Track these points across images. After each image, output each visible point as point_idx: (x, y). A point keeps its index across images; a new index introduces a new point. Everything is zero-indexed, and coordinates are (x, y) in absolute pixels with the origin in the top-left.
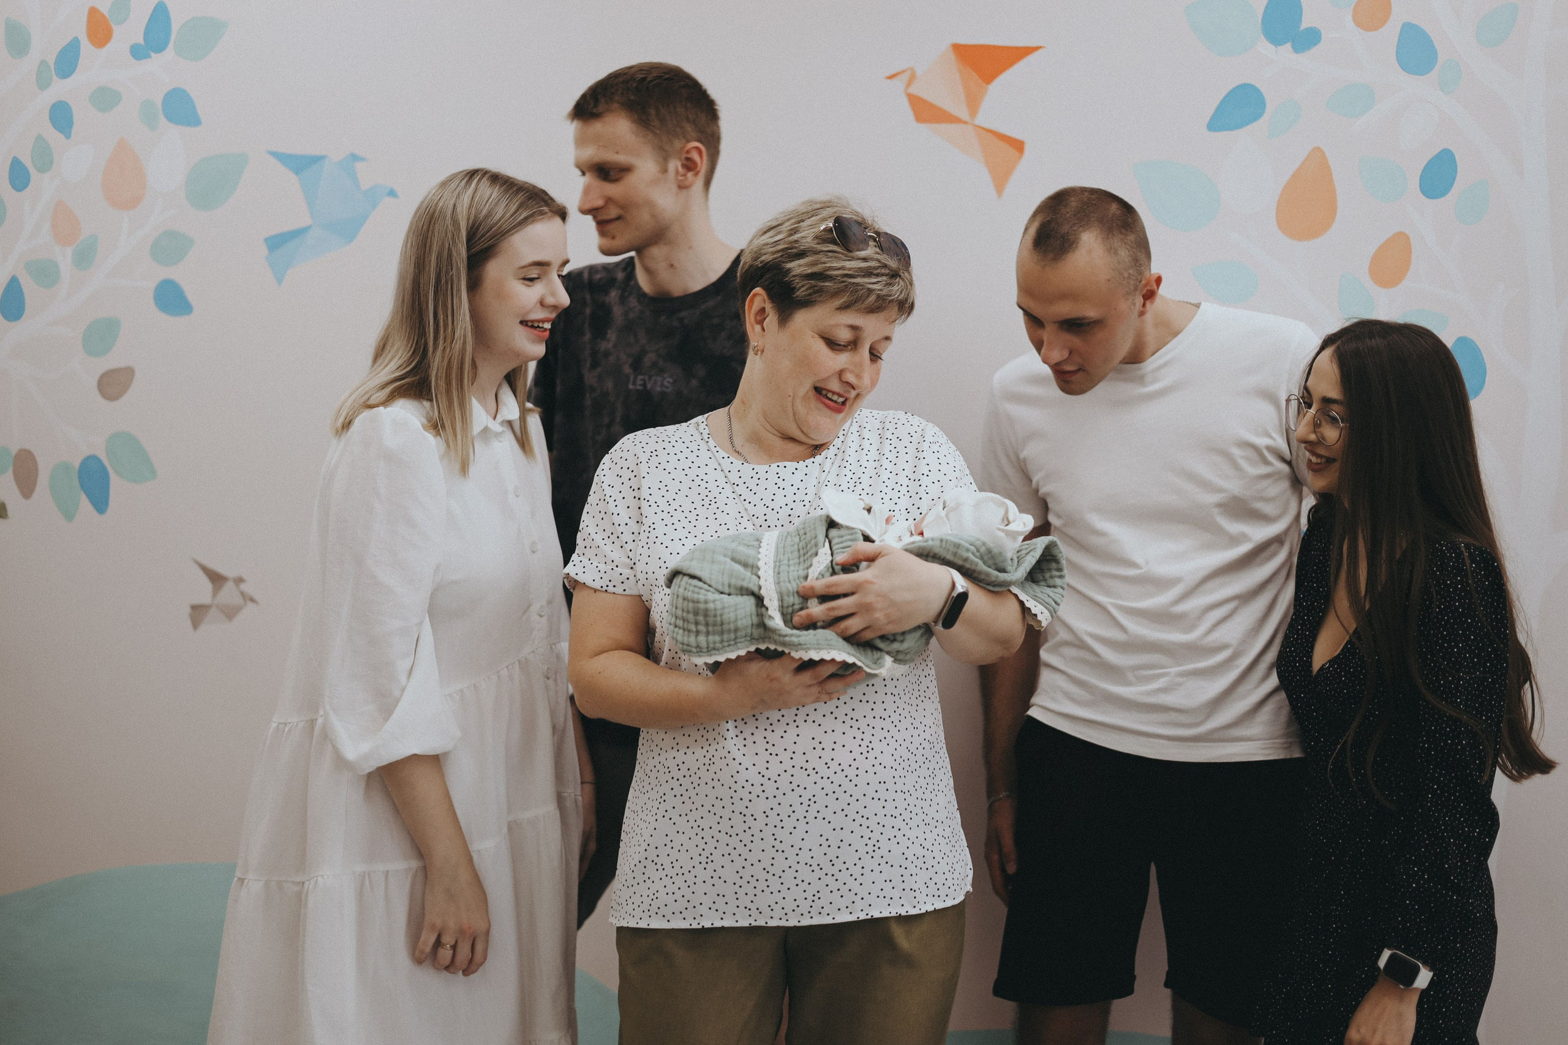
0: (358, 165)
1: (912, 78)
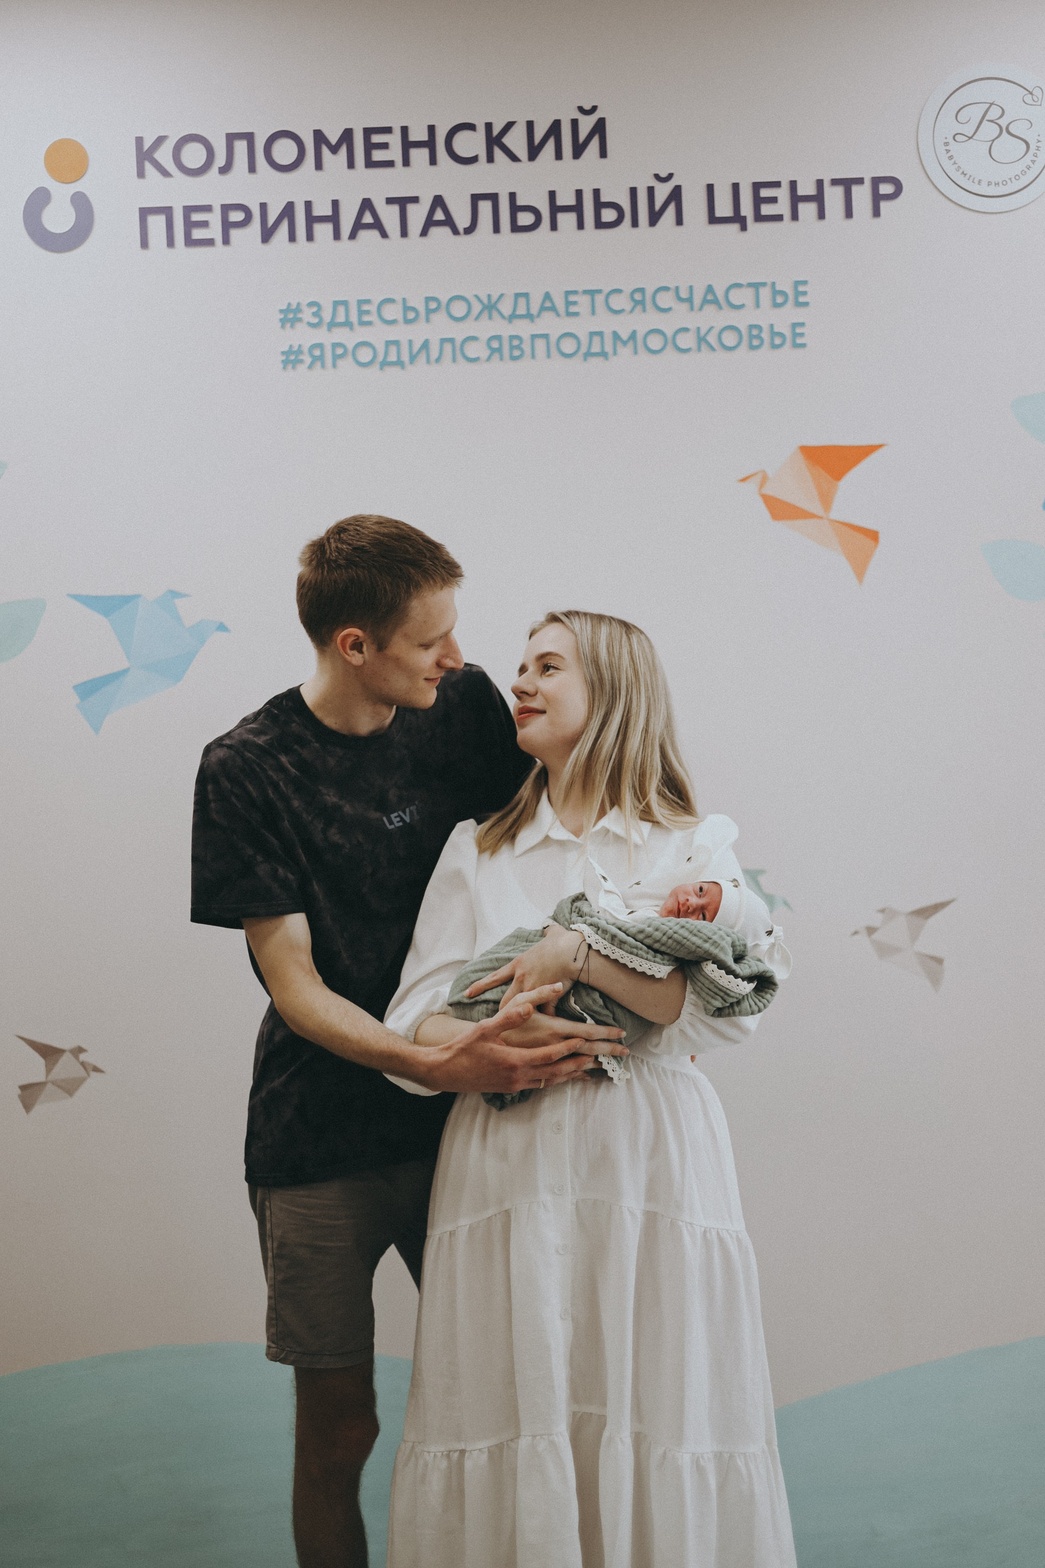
0: (178, 602)
1: (764, 479)
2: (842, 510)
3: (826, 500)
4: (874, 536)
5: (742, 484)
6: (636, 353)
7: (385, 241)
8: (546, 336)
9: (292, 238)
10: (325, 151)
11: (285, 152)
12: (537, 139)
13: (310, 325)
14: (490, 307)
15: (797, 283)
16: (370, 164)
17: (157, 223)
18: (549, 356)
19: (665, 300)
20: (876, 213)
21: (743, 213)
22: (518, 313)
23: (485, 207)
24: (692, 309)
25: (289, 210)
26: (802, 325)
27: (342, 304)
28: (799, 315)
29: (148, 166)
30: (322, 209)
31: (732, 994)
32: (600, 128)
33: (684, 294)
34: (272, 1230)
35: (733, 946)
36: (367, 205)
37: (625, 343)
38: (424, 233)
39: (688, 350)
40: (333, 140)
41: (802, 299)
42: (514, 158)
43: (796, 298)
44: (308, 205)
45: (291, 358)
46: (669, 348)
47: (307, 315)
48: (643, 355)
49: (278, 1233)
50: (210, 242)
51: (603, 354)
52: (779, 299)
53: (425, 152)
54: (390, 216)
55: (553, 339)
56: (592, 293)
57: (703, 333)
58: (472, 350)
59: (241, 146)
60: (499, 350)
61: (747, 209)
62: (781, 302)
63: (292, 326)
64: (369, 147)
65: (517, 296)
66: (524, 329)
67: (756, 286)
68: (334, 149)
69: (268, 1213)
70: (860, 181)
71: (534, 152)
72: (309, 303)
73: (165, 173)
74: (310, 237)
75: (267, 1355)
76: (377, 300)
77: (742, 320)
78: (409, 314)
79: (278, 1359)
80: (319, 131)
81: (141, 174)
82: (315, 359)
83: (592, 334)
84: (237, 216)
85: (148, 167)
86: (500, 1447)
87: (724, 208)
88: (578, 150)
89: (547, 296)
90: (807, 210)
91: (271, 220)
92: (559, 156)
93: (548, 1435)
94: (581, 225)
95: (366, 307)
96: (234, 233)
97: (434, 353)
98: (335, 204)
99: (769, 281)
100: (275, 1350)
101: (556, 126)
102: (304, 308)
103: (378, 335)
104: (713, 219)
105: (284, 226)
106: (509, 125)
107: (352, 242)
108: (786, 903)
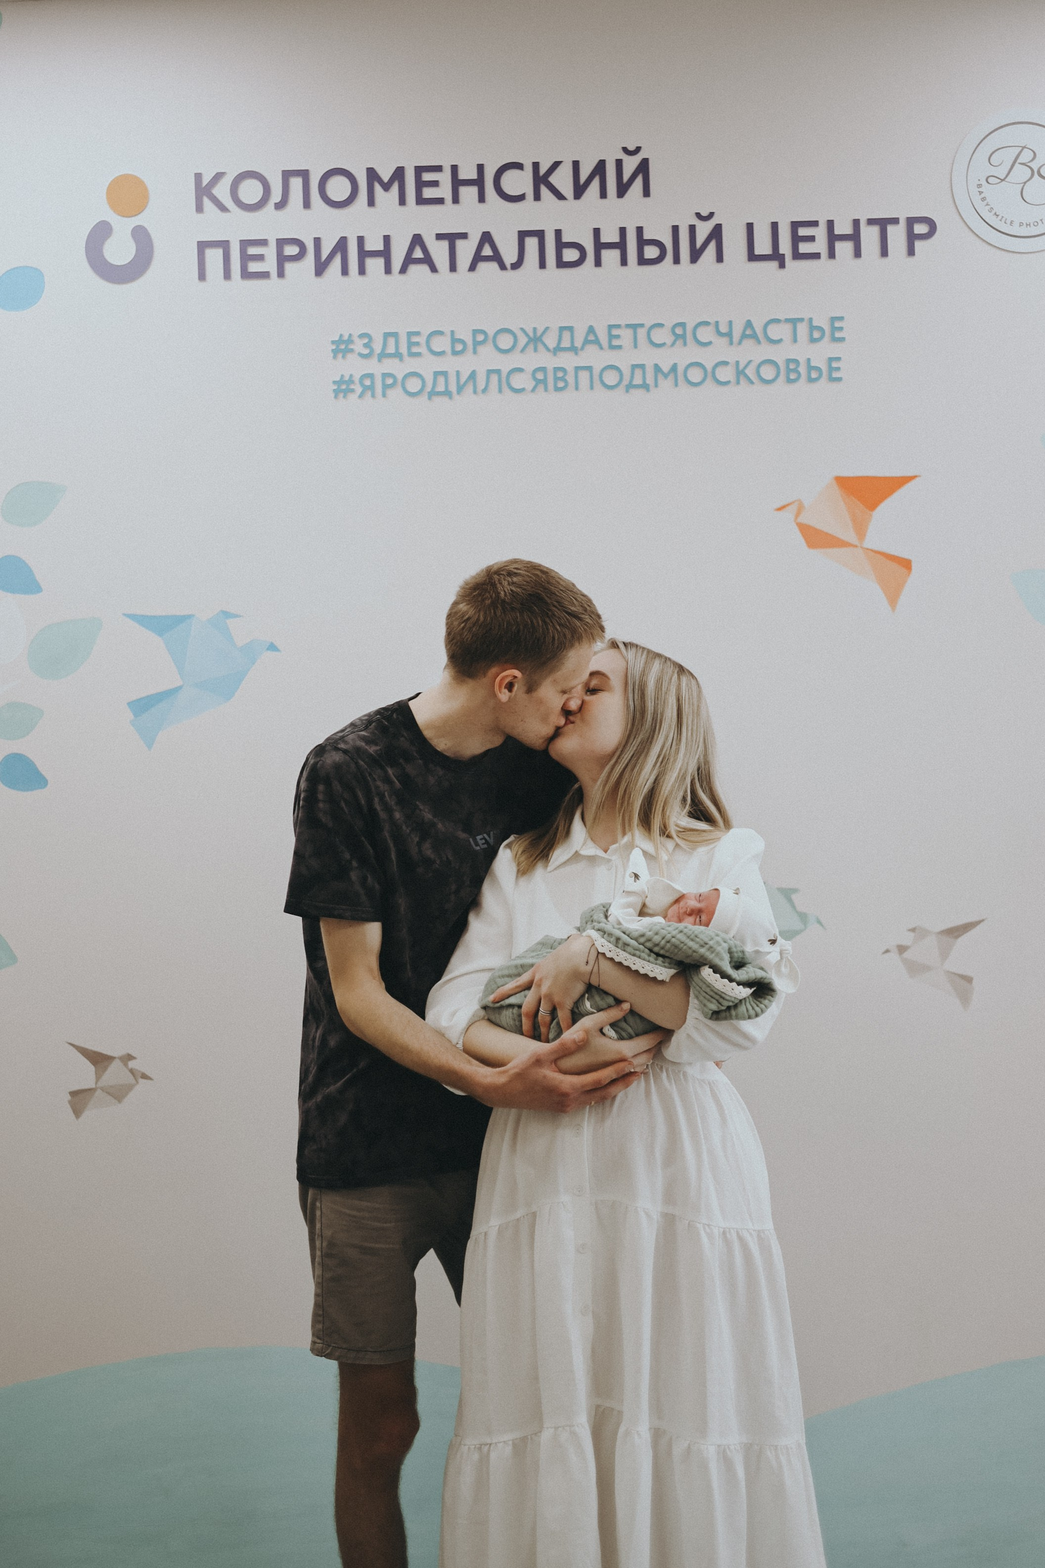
1: (800, 509)
2: (875, 539)
3: (861, 530)
4: (906, 564)
5: (779, 512)
6: (676, 385)
7: (435, 275)
8: (589, 369)
9: (345, 271)
10: (378, 188)
11: (339, 188)
12: (583, 178)
13: (361, 355)
14: (535, 340)
15: (833, 319)
16: (421, 201)
17: (214, 256)
18: (592, 388)
19: (705, 334)
20: (911, 252)
21: (781, 252)
22: (563, 345)
23: (532, 244)
24: (731, 343)
25: (341, 245)
26: (838, 359)
27: (392, 336)
28: (834, 350)
29: (206, 201)
30: (374, 244)
31: (728, 998)
32: (643, 168)
33: (724, 329)
34: (321, 1230)
35: (730, 952)
36: (417, 240)
37: (666, 376)
38: (472, 268)
39: (727, 383)
40: (386, 179)
41: (838, 335)
42: (560, 196)
43: (833, 334)
44: (361, 240)
45: (343, 388)
46: (709, 382)
47: (358, 346)
48: (684, 388)
49: (328, 1233)
50: (265, 275)
51: (645, 386)
52: (815, 334)
53: (474, 190)
54: (439, 251)
55: (596, 372)
56: (634, 327)
57: (741, 367)
58: (518, 381)
59: (296, 183)
60: (544, 382)
61: (785, 247)
62: (817, 337)
63: (344, 357)
64: (420, 185)
65: (562, 329)
66: (567, 361)
67: (794, 322)
68: (386, 187)
69: (318, 1213)
70: (895, 221)
71: (579, 190)
72: (360, 335)
73: (223, 208)
74: (362, 271)
75: (312, 1350)
76: (426, 333)
77: (779, 355)
78: (458, 347)
79: (323, 1355)
80: (372, 168)
81: (199, 209)
82: (366, 388)
83: (634, 367)
84: (291, 250)
85: (207, 203)
86: (524, 1439)
87: (763, 246)
88: (622, 189)
89: (591, 330)
90: (844, 248)
91: (325, 254)
92: (603, 194)
93: (570, 1426)
94: (624, 262)
95: (415, 339)
96: (289, 267)
97: (481, 383)
98: (387, 239)
99: (806, 316)
100: (321, 1345)
101: (601, 165)
102: (355, 338)
103: (427, 366)
104: (752, 257)
105: (337, 260)
106: (556, 164)
107: (403, 277)
108: (819, 922)
